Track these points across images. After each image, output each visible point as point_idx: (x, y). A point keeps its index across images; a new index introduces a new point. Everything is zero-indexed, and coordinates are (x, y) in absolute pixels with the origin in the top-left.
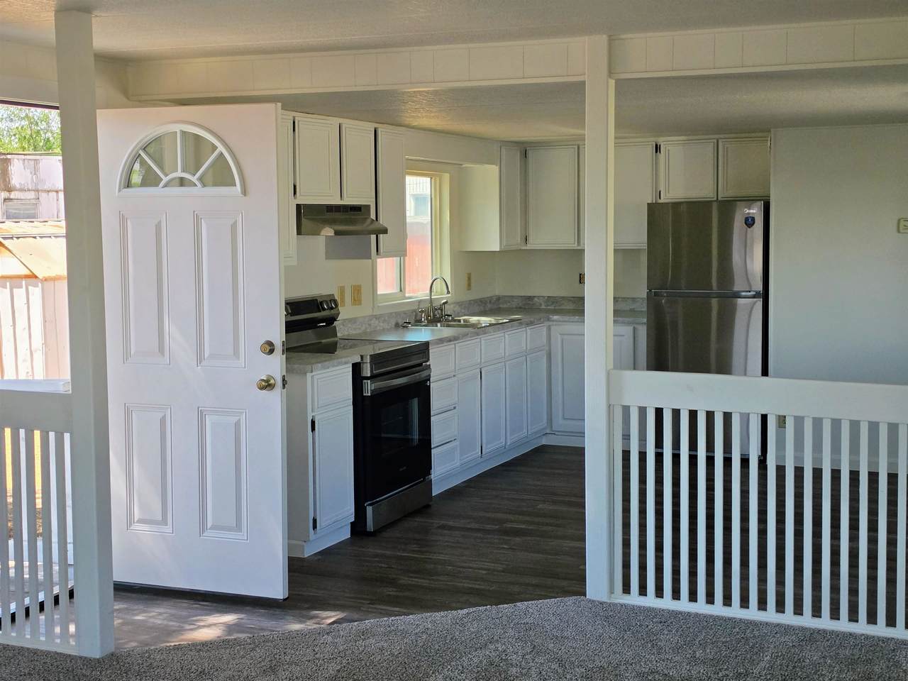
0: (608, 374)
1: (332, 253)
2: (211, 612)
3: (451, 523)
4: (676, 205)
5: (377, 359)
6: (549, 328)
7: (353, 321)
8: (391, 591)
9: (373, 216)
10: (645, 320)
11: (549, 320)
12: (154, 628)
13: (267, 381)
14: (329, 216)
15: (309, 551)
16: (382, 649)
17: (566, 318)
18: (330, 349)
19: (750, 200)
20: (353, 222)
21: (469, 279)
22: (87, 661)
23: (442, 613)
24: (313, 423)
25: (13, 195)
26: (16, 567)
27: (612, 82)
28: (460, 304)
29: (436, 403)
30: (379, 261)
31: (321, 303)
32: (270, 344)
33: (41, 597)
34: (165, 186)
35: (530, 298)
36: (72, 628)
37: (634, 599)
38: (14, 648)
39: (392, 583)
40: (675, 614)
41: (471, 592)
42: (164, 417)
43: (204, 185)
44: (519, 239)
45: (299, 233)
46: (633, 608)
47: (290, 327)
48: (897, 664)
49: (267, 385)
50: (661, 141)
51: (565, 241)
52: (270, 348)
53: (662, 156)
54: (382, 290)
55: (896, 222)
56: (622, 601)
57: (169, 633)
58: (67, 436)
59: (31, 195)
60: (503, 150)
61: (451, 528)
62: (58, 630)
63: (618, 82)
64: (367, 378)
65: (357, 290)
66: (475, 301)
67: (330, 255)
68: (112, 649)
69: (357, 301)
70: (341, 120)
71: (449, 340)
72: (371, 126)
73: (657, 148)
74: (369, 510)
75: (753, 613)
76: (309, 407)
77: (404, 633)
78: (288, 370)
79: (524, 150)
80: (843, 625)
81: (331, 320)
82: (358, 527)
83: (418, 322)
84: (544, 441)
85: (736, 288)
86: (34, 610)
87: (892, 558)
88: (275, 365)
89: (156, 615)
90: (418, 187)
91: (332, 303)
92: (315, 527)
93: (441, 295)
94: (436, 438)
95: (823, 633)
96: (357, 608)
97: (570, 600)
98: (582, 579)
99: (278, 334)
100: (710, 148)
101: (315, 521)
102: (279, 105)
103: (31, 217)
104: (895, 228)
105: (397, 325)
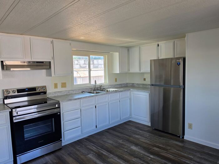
11: (130, 90)
17: (134, 90)
21: (116, 79)
29: (67, 118)
44: (127, 70)
50: (159, 43)
60: (120, 49)
66: (118, 84)
69: (64, 87)
84: (130, 119)
91: (43, 88)
94: (67, 128)
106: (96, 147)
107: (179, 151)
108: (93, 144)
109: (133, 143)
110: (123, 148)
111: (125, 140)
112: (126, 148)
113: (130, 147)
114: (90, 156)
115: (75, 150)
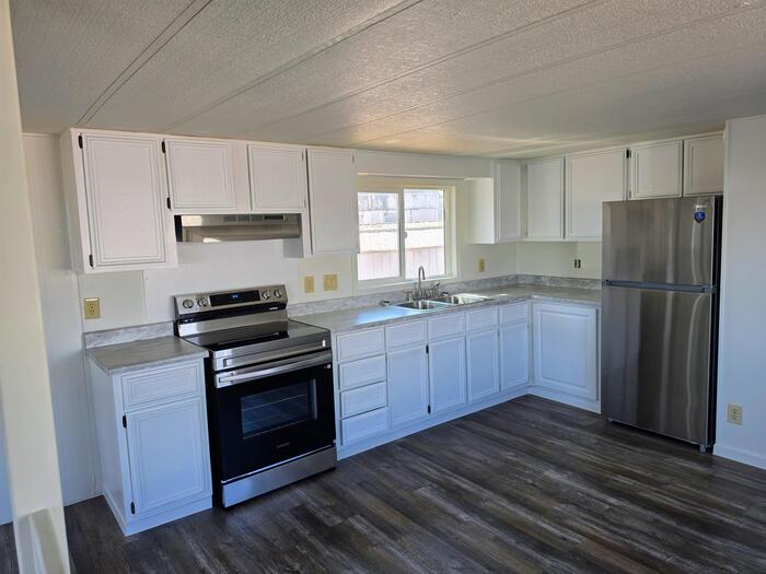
6: (531, 305)
11: (530, 298)
17: (543, 298)
21: (482, 263)
24: (125, 419)
44: (518, 233)
50: (632, 146)
53: (632, 159)
60: (499, 166)
65: (330, 279)
66: (487, 280)
69: (330, 287)
73: (628, 154)
76: (119, 405)
79: (525, 165)
84: (530, 392)
92: (134, 511)
94: (350, 409)
101: (133, 506)
106: (436, 469)
107: (699, 489)
108: (425, 460)
109: (551, 463)
110: (520, 473)
111: (521, 450)
112: (529, 476)
113: (539, 473)
114: (424, 492)
115: (376, 475)
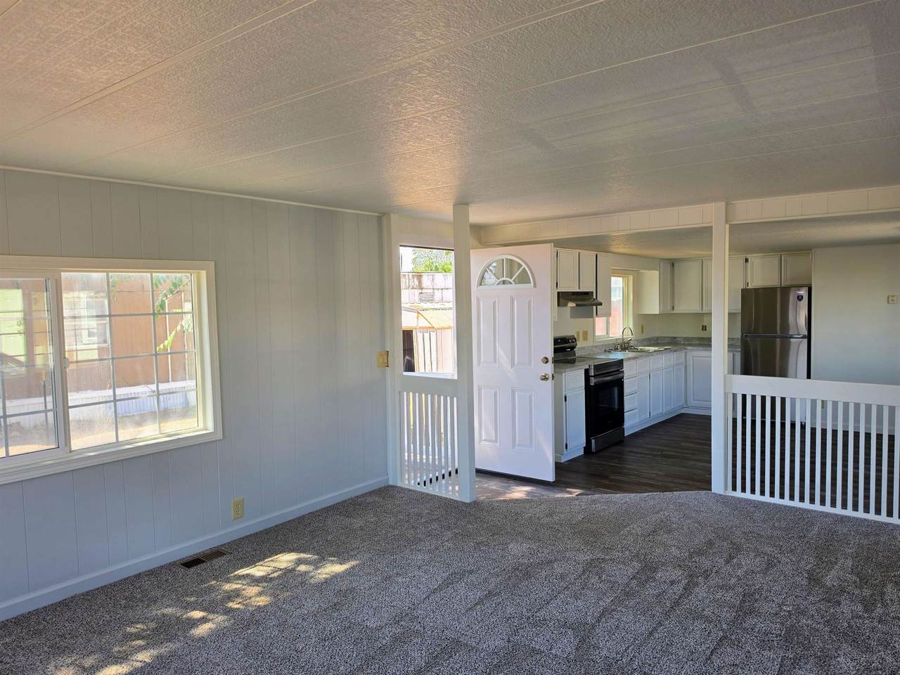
0: (725, 376)
1: (574, 315)
2: (518, 485)
3: (635, 450)
4: (756, 290)
5: (597, 367)
6: (686, 353)
7: (583, 348)
8: (607, 482)
9: (595, 297)
10: (740, 350)
11: (686, 349)
12: (492, 491)
13: (545, 376)
14: (574, 297)
15: (564, 460)
16: (604, 510)
17: (695, 348)
18: (573, 362)
19: (800, 287)
20: (585, 300)
21: (642, 328)
22: (464, 504)
23: (634, 494)
24: (565, 397)
25: (424, 291)
26: (432, 459)
27: (728, 226)
28: (637, 340)
29: (626, 391)
30: (597, 319)
31: (568, 340)
32: (546, 358)
33: (443, 472)
34: (498, 284)
35: (675, 338)
36: (457, 488)
37: (738, 494)
38: (432, 495)
39: (607, 478)
40: (763, 503)
41: (647, 484)
42: (496, 392)
43: (516, 283)
44: (669, 307)
45: (558, 305)
46: (738, 499)
47: (556, 351)
48: (895, 538)
49: (545, 378)
50: (749, 256)
51: (695, 308)
52: (546, 360)
53: (749, 264)
54: (597, 333)
55: (886, 298)
56: (732, 495)
57: (499, 494)
58: (455, 399)
59: (431, 291)
60: (662, 264)
61: (636, 453)
62: (450, 488)
63: (731, 226)
64: (592, 376)
65: (585, 333)
66: (646, 339)
67: (572, 317)
68: (475, 499)
69: (585, 338)
70: (580, 251)
71: (634, 358)
72: (595, 253)
73: (747, 260)
74: (593, 441)
75: (806, 505)
76: (564, 390)
77: (615, 503)
78: (555, 372)
79: (672, 263)
80: (860, 514)
81: (573, 348)
82: (587, 449)
83: (616, 349)
84: (683, 411)
85: (790, 333)
86: (440, 478)
87: (891, 481)
88: (549, 369)
89: (494, 485)
90: (617, 283)
91: (574, 339)
92: (566, 448)
93: (628, 336)
94: (627, 407)
95: (849, 518)
96: (589, 489)
97: (703, 492)
98: (709, 482)
99: (550, 354)
100: (776, 261)
101: (566, 445)
102: (553, 244)
103: (432, 301)
104: (886, 300)
105: (605, 351)
